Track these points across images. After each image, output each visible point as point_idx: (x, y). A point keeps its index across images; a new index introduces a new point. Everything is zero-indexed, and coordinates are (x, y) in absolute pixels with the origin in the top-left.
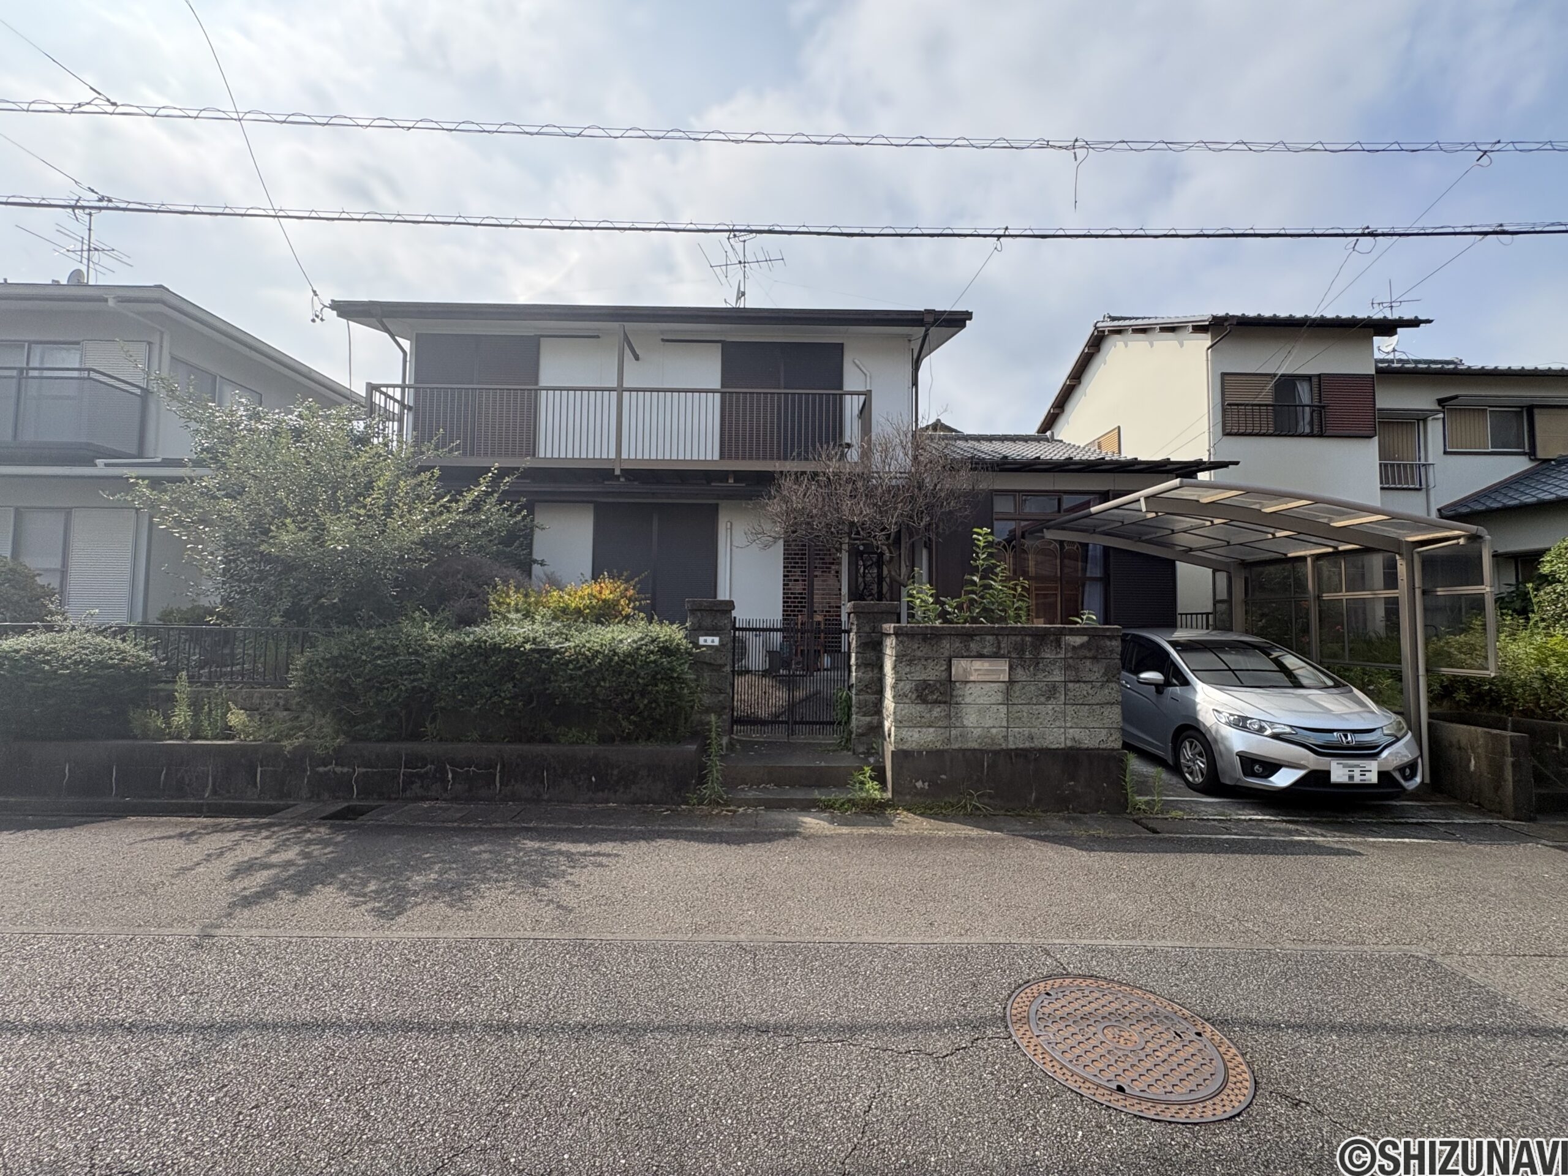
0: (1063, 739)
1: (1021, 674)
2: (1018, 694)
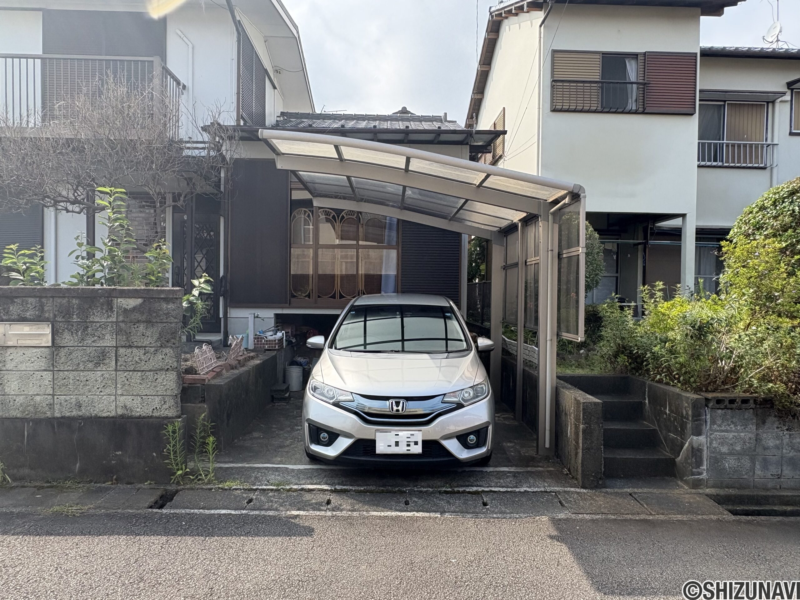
0: (113, 407)
1: (67, 339)
2: (63, 360)
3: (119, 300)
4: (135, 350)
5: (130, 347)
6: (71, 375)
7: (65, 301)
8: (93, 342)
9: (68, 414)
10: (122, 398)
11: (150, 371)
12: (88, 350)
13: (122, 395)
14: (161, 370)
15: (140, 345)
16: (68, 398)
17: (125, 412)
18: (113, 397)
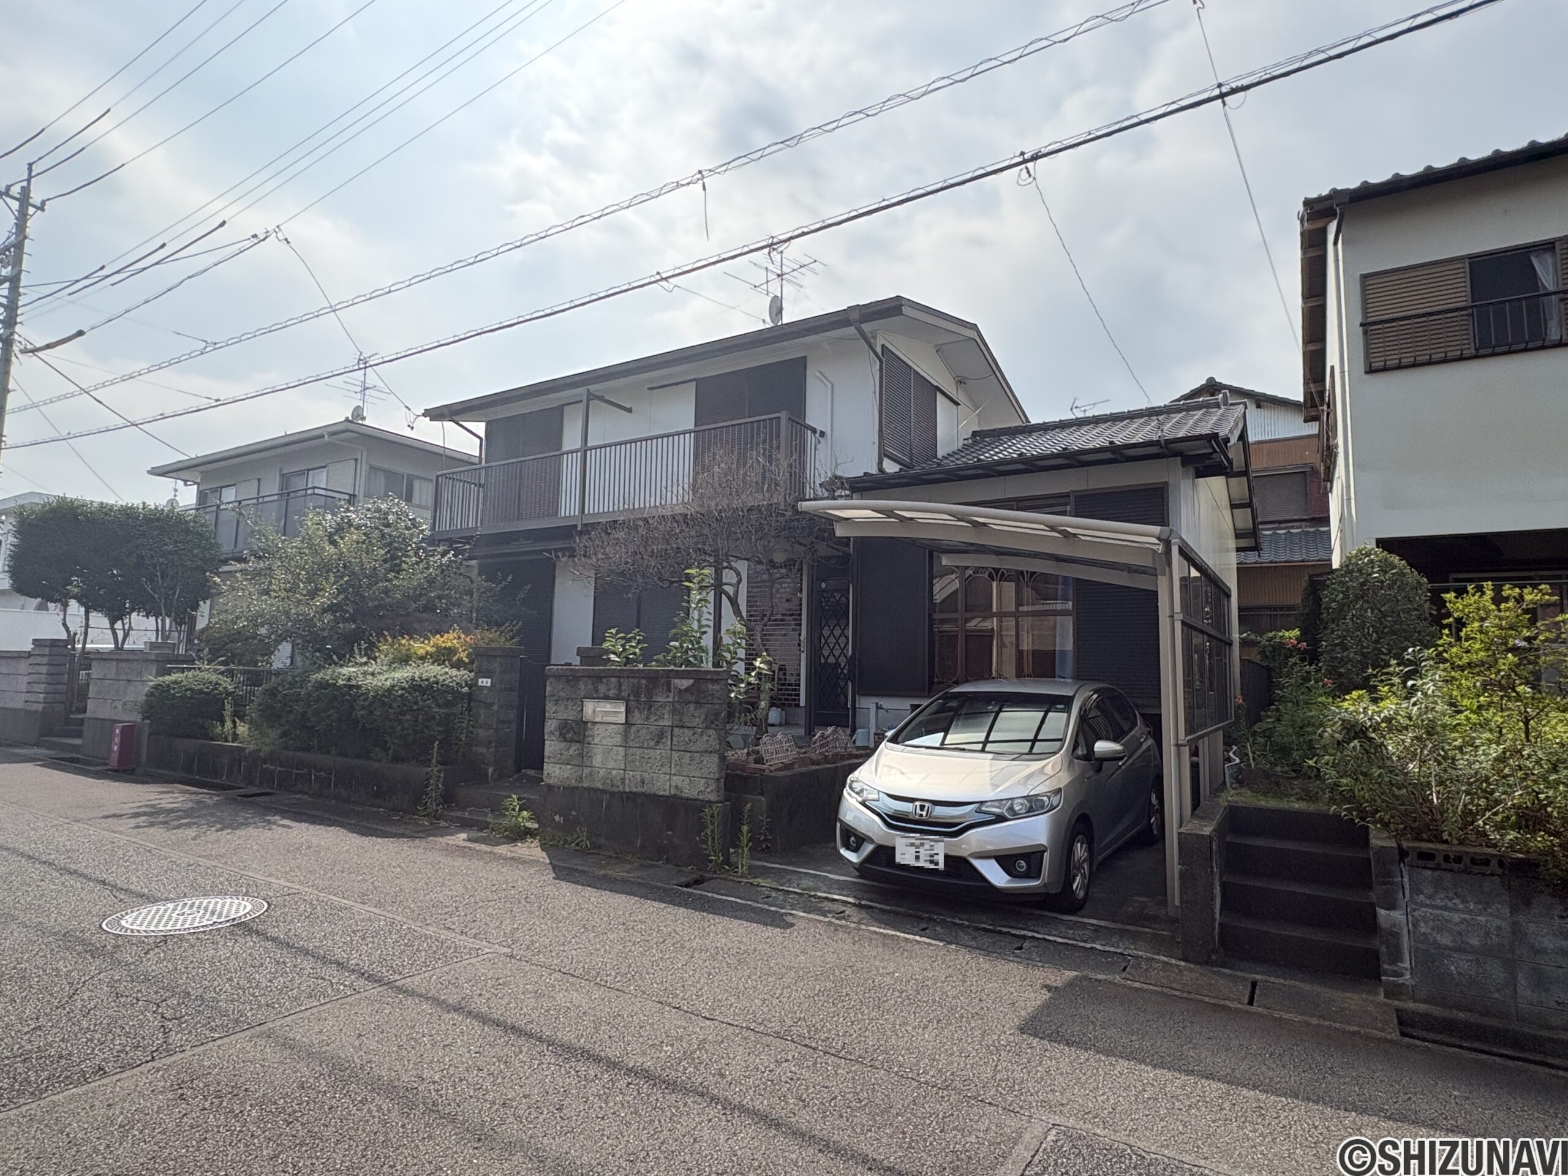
0: (667, 787)
1: (637, 717)
2: (632, 738)
3: (676, 681)
4: (686, 731)
5: (682, 727)
6: (639, 752)
7: (636, 681)
8: (656, 720)
9: (634, 790)
10: (675, 778)
11: (697, 752)
12: (652, 728)
13: (675, 775)
14: (706, 751)
15: (690, 725)
16: (635, 773)
17: (677, 793)
18: (668, 776)
